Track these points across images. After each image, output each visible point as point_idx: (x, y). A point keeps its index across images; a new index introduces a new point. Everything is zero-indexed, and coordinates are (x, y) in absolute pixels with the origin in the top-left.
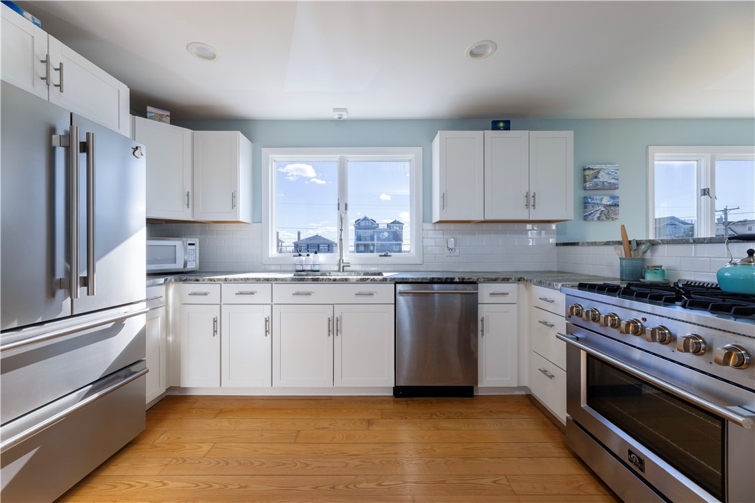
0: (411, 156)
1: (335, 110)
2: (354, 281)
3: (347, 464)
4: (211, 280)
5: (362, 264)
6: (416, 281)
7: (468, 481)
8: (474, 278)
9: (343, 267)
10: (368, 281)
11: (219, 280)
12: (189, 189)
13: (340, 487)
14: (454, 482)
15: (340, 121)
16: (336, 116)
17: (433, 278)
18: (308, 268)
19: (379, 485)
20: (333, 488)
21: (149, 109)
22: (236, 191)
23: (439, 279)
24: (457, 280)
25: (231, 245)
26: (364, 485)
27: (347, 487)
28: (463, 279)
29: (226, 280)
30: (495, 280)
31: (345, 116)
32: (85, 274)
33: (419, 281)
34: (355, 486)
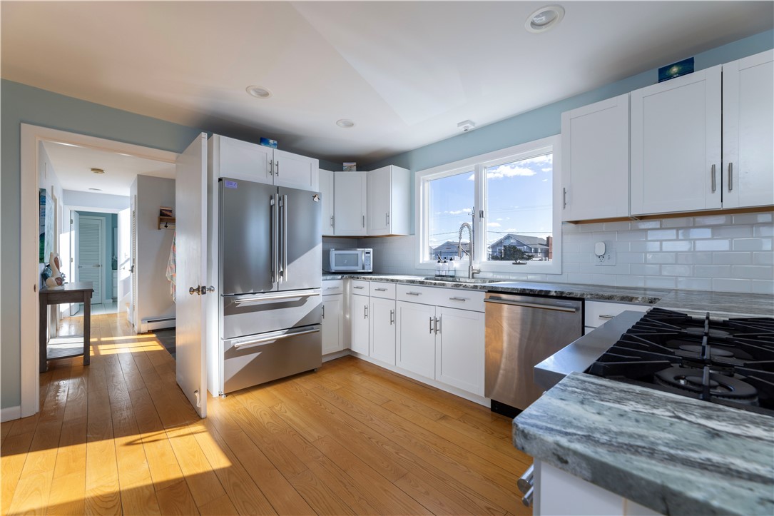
0: (550, 148)
1: (459, 124)
2: (450, 287)
3: (394, 431)
4: (364, 278)
5: (493, 272)
6: (506, 291)
7: (464, 493)
8: (577, 292)
9: (473, 274)
10: (461, 287)
11: (368, 278)
12: (365, 214)
13: (374, 440)
14: (452, 485)
15: (467, 133)
16: (461, 129)
17: (524, 289)
18: (444, 273)
19: (397, 453)
20: (370, 438)
21: (345, 164)
22: (389, 212)
23: (531, 290)
24: (553, 294)
25: (397, 253)
26: (387, 447)
27: (377, 442)
28: (562, 293)
29: (371, 279)
30: (609, 298)
31: (471, 127)
32: (281, 270)
33: (509, 291)
34: (382, 445)
